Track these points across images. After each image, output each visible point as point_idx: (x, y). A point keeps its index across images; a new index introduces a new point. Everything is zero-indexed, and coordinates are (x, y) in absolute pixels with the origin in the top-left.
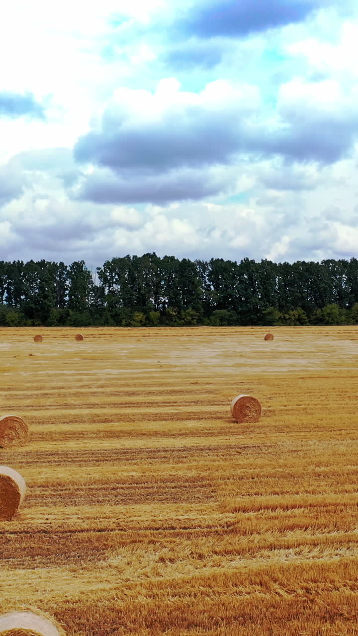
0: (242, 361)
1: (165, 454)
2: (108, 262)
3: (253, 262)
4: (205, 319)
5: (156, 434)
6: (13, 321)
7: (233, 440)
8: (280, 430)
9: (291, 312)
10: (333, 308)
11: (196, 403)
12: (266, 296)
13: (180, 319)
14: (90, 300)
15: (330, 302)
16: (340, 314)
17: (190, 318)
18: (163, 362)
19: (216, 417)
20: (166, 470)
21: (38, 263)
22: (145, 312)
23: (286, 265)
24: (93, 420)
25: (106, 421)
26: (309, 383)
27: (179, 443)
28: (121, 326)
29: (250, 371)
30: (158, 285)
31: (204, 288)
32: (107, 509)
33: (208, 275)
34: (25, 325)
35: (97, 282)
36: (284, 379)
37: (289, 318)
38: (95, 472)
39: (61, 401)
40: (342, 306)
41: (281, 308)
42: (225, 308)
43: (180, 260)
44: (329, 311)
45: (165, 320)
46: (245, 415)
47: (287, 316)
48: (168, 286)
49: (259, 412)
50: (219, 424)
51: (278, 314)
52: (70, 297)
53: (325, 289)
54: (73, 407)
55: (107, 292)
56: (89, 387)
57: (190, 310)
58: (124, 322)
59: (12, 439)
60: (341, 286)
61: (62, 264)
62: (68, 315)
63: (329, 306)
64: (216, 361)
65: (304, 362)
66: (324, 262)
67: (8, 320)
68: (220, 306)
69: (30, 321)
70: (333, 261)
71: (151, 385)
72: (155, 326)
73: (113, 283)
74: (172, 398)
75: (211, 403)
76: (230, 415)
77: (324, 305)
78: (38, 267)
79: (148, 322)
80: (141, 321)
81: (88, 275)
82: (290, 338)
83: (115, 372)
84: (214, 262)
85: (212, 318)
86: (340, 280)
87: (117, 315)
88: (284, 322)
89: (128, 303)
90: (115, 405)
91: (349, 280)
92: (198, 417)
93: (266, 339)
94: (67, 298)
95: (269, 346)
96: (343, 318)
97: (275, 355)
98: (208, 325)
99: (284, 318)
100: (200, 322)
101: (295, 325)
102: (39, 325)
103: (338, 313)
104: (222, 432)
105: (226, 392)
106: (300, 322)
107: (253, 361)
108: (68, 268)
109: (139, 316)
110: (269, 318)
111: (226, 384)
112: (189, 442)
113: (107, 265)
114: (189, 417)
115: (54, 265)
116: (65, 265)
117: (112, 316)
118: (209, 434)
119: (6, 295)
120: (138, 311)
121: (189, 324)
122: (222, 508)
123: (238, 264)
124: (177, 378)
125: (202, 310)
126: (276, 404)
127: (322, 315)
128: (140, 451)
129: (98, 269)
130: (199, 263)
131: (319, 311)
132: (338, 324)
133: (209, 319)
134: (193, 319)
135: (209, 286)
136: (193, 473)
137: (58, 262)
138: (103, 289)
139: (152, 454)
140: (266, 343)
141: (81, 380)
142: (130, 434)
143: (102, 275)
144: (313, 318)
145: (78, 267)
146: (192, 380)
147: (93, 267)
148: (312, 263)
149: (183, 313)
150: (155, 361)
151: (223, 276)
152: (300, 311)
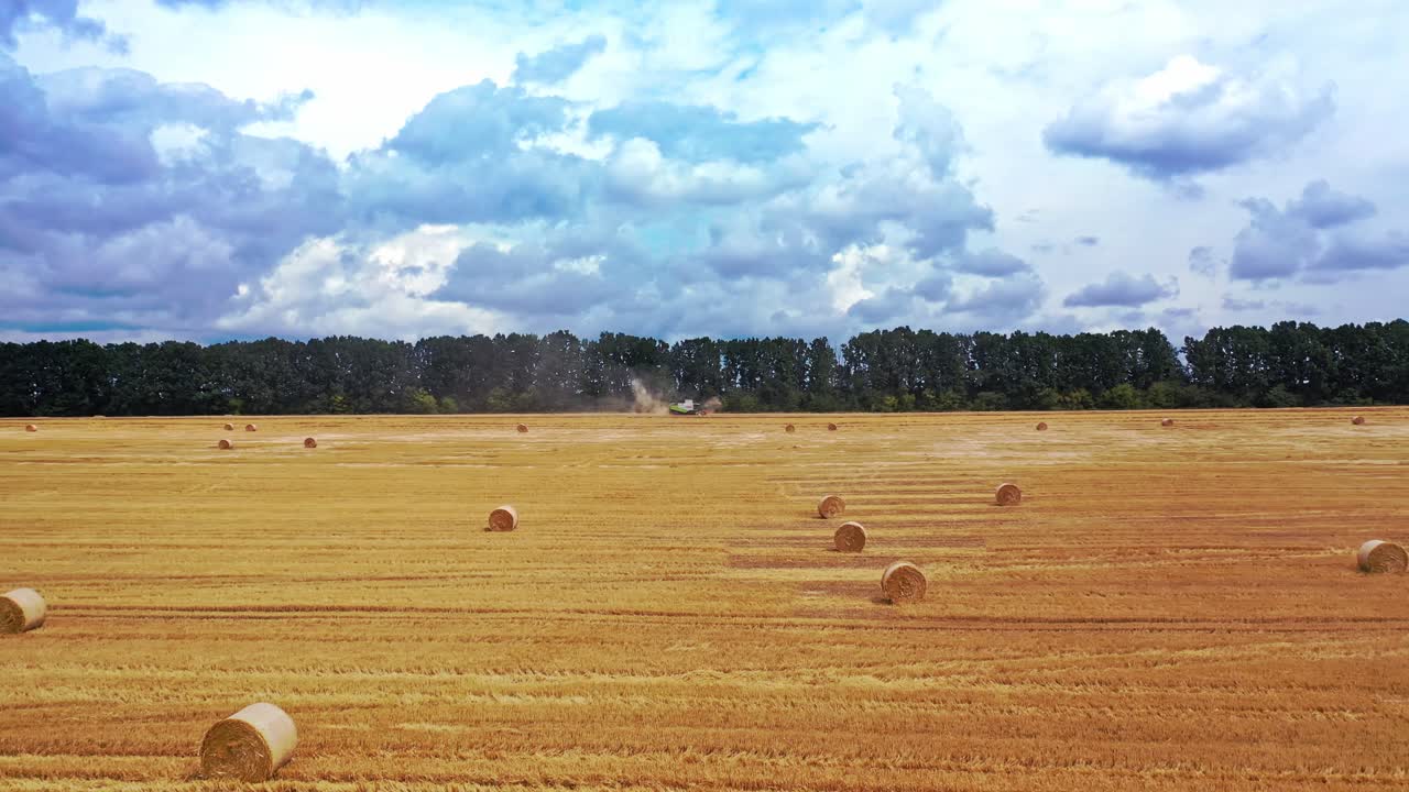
0: (1010, 454)
1: (947, 524)
2: (854, 338)
3: (1026, 335)
4: (969, 403)
5: (936, 512)
6: (748, 407)
7: (997, 516)
8: (1034, 510)
9: (1074, 395)
10: (1126, 389)
11: (966, 491)
12: (1042, 374)
13: (939, 402)
14: (832, 382)
15: (1122, 382)
16: (1135, 396)
17: (950, 402)
18: (931, 455)
19: (983, 501)
20: (949, 532)
21: (775, 341)
22: (897, 395)
23: (1067, 337)
24: (884, 502)
25: (893, 503)
26: (1071, 476)
27: (955, 517)
28: (869, 411)
29: (1015, 463)
30: (912, 364)
31: (966, 366)
32: (916, 549)
33: (971, 351)
34: (762, 411)
35: (842, 362)
36: (1047, 473)
37: (1071, 402)
38: (903, 533)
39: (849, 488)
40: (1136, 386)
41: (1061, 389)
42: (991, 390)
43: (938, 334)
44: (1120, 393)
45: (921, 405)
46: (1008, 500)
47: (1068, 399)
48: (925, 364)
49: (1019, 497)
50: (985, 506)
51: (1056, 397)
52: (811, 379)
53: (1115, 366)
54: (862, 493)
55: (852, 372)
56: (868, 477)
57: (950, 393)
58: (873, 407)
59: (833, 513)
60: (1136, 362)
61: (801, 341)
62: (810, 400)
63: (1120, 386)
64: (983, 454)
65: (1072, 455)
66: (1114, 333)
67: (743, 405)
68: (986, 387)
69: (766, 407)
70: (1125, 332)
71: (924, 476)
72: (910, 411)
73: (860, 362)
74: (945, 487)
75: (980, 491)
76: (995, 500)
77: (1113, 385)
78: (776, 345)
79: (900, 407)
80: (893, 406)
81: (831, 353)
82: (1065, 427)
83: (886, 464)
84: (977, 336)
85: (977, 401)
86: (1134, 354)
87: (865, 399)
88: (1065, 406)
89: (877, 385)
90: (896, 492)
91: (1146, 355)
92: (969, 501)
93: (1038, 428)
94: (807, 380)
95: (1041, 437)
96: (1138, 401)
97: (1045, 447)
98: (972, 410)
99: (1065, 401)
100: (963, 407)
101: (1078, 409)
102: (778, 411)
103: (1131, 394)
104: (988, 511)
105: (992, 483)
106: (1085, 406)
107: (1020, 454)
108: (809, 346)
109: (891, 400)
110: (1045, 401)
111: (992, 476)
112: (964, 517)
113: (853, 341)
114: (961, 501)
115: (793, 342)
116: (805, 341)
117: (860, 401)
118: (978, 512)
119: (739, 377)
120: (890, 393)
121: (949, 408)
122: (989, 550)
123: (1008, 337)
124: (945, 470)
125: (965, 393)
126: (1035, 492)
127: (1112, 398)
128: (928, 522)
129: (843, 346)
130: (961, 337)
131: (1108, 392)
132: (1132, 408)
133: (973, 402)
134: (954, 403)
135: (973, 363)
136: (967, 534)
137: (796, 338)
138: (848, 369)
139: (938, 524)
140: (1038, 433)
141: (857, 472)
142: (917, 512)
143: (847, 353)
144: (1099, 400)
145: (820, 344)
146: (961, 473)
147: (837, 343)
148: (1099, 336)
149: (942, 397)
150: (920, 454)
151: (990, 352)
152: (1084, 392)
